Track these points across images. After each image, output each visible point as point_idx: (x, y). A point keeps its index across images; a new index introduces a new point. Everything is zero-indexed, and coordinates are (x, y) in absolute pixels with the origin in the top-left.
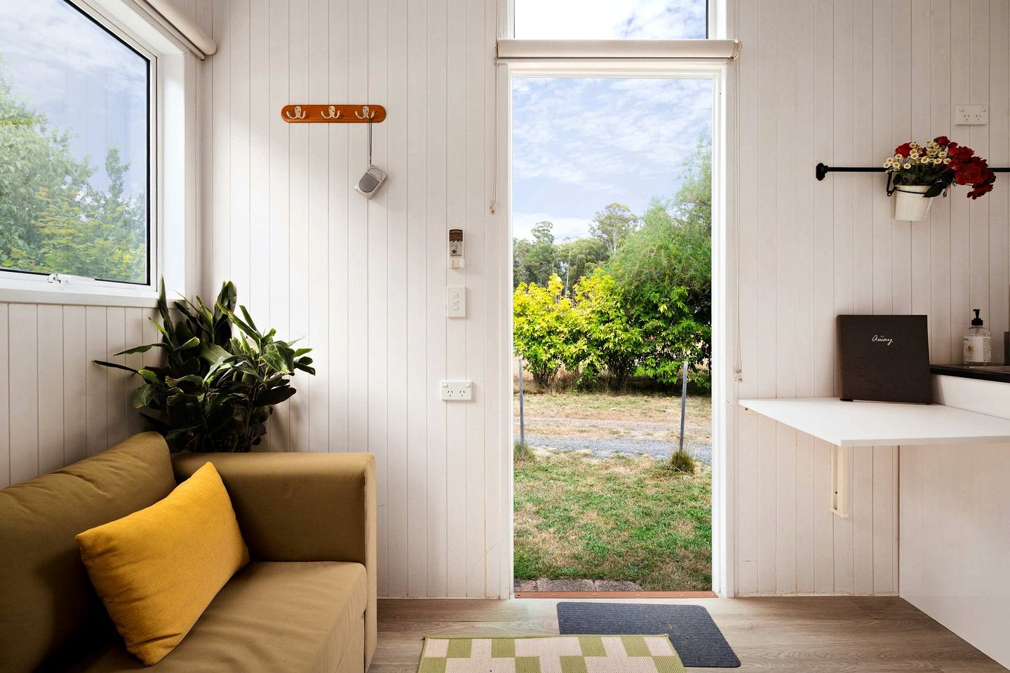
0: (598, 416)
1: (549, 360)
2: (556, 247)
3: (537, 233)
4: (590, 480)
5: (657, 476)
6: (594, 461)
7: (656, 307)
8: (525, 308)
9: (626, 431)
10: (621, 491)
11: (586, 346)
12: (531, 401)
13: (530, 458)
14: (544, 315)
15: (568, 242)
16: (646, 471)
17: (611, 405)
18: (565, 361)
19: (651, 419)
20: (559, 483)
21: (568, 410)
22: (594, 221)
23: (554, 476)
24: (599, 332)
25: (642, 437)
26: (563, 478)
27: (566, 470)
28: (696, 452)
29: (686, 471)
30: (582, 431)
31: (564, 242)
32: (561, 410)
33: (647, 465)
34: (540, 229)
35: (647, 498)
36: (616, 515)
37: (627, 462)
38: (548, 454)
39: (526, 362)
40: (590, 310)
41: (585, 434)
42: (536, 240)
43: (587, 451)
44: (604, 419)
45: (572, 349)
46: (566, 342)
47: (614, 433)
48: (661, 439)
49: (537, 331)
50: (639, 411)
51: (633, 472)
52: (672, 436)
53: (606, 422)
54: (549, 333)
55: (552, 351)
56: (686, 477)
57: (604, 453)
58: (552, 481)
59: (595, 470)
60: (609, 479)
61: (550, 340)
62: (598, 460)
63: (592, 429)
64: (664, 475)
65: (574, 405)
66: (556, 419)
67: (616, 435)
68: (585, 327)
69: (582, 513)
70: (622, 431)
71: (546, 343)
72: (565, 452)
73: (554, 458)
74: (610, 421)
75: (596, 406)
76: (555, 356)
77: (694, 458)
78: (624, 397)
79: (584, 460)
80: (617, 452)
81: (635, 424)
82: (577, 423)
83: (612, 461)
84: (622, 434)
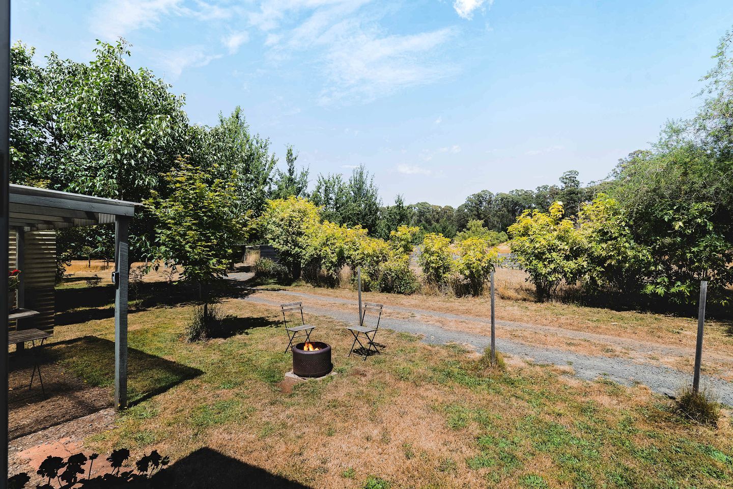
0: (595, 330)
1: (549, 273)
2: (582, 189)
3: (565, 180)
4: (560, 408)
5: (654, 418)
6: (573, 383)
7: (669, 225)
8: (528, 229)
9: (624, 351)
10: (596, 431)
11: (586, 262)
12: (530, 308)
13: (499, 366)
14: (545, 235)
15: (592, 184)
16: (639, 408)
17: (612, 320)
18: (565, 276)
19: (660, 340)
20: (521, 403)
21: (563, 320)
22: (618, 167)
23: (519, 392)
24: (600, 250)
25: (642, 361)
26: (527, 397)
27: (536, 387)
28: (722, 394)
29: (704, 422)
30: (569, 344)
31: (589, 185)
32: (555, 319)
33: (644, 399)
34: (568, 177)
35: (633, 452)
36: (578, 470)
37: (615, 392)
38: (523, 365)
39: (528, 275)
40: (591, 230)
41: (573, 348)
42: (564, 185)
43: (567, 368)
44: (601, 333)
45: (572, 265)
46: (567, 258)
47: (608, 351)
48: (669, 366)
49: (537, 248)
50: (646, 329)
51: (621, 406)
52: (686, 365)
53: (602, 336)
54: (549, 251)
55: (552, 266)
56: (704, 430)
57: (589, 373)
58: (513, 399)
59: (570, 393)
60: (583, 411)
61: (550, 256)
62: (578, 381)
63: (582, 343)
64: (667, 420)
65: (571, 316)
66: (547, 328)
67: (609, 354)
68: (586, 244)
69: (533, 455)
70: (618, 349)
71: (546, 258)
72: (542, 366)
73: (528, 371)
74: (607, 337)
75: (594, 319)
76: (555, 270)
77: (719, 402)
78: (630, 313)
79: (561, 378)
80: (605, 374)
81: (637, 343)
82: (569, 334)
83: (596, 386)
84: (617, 353)
